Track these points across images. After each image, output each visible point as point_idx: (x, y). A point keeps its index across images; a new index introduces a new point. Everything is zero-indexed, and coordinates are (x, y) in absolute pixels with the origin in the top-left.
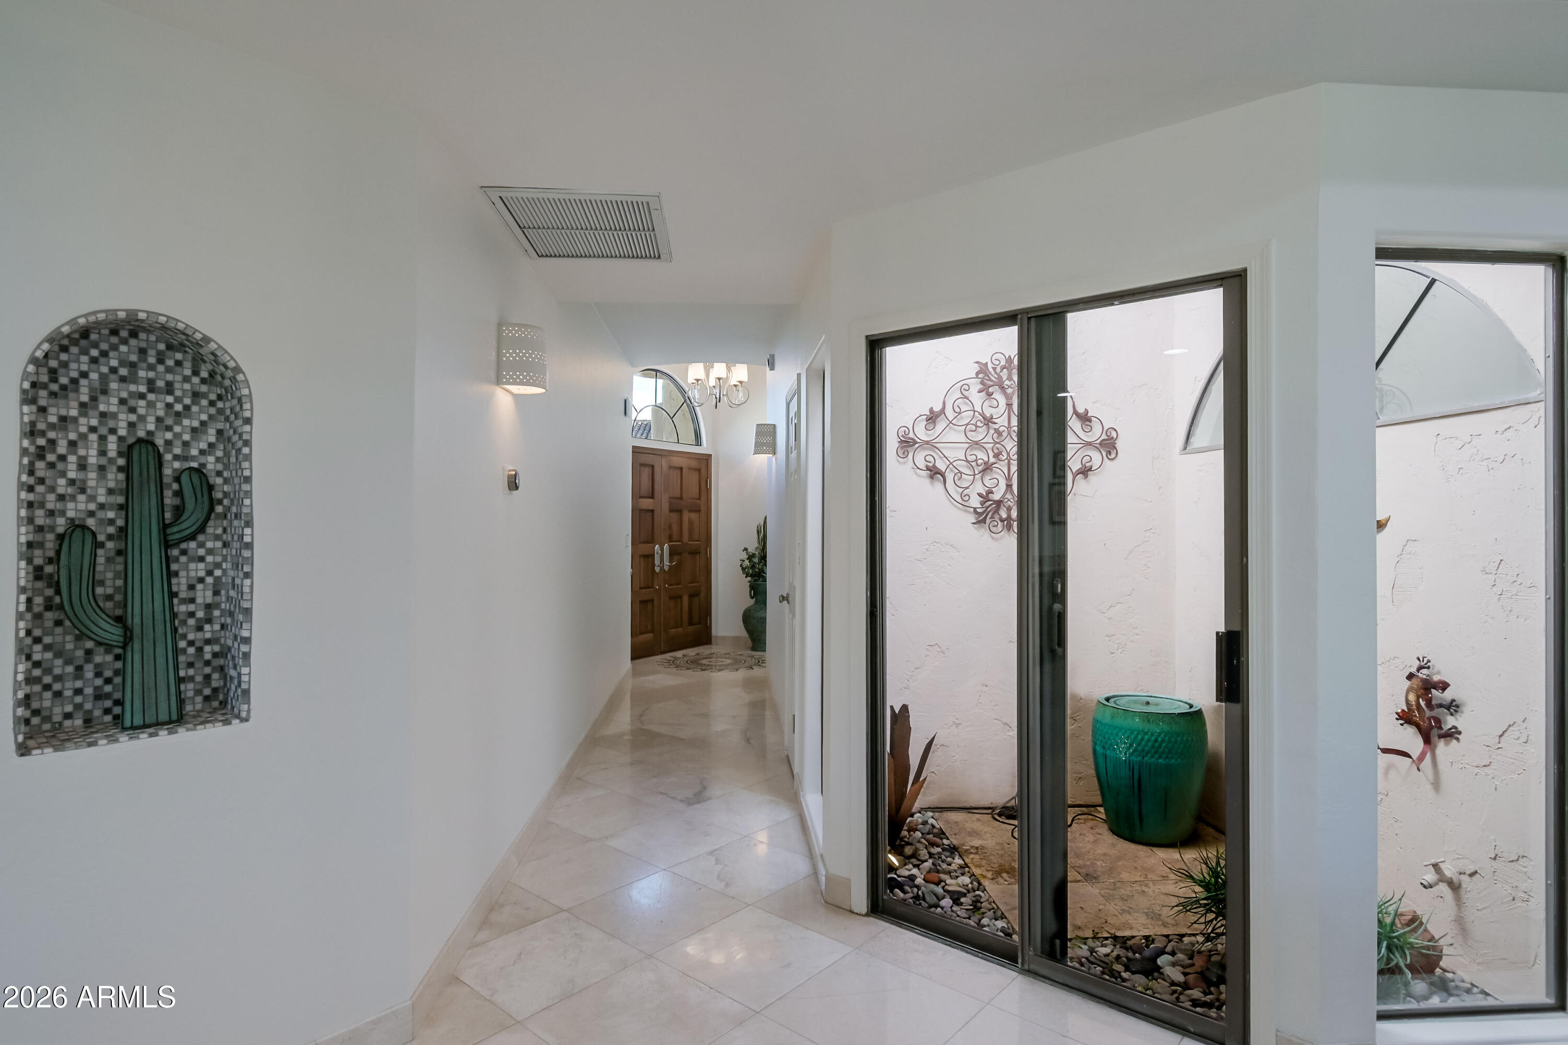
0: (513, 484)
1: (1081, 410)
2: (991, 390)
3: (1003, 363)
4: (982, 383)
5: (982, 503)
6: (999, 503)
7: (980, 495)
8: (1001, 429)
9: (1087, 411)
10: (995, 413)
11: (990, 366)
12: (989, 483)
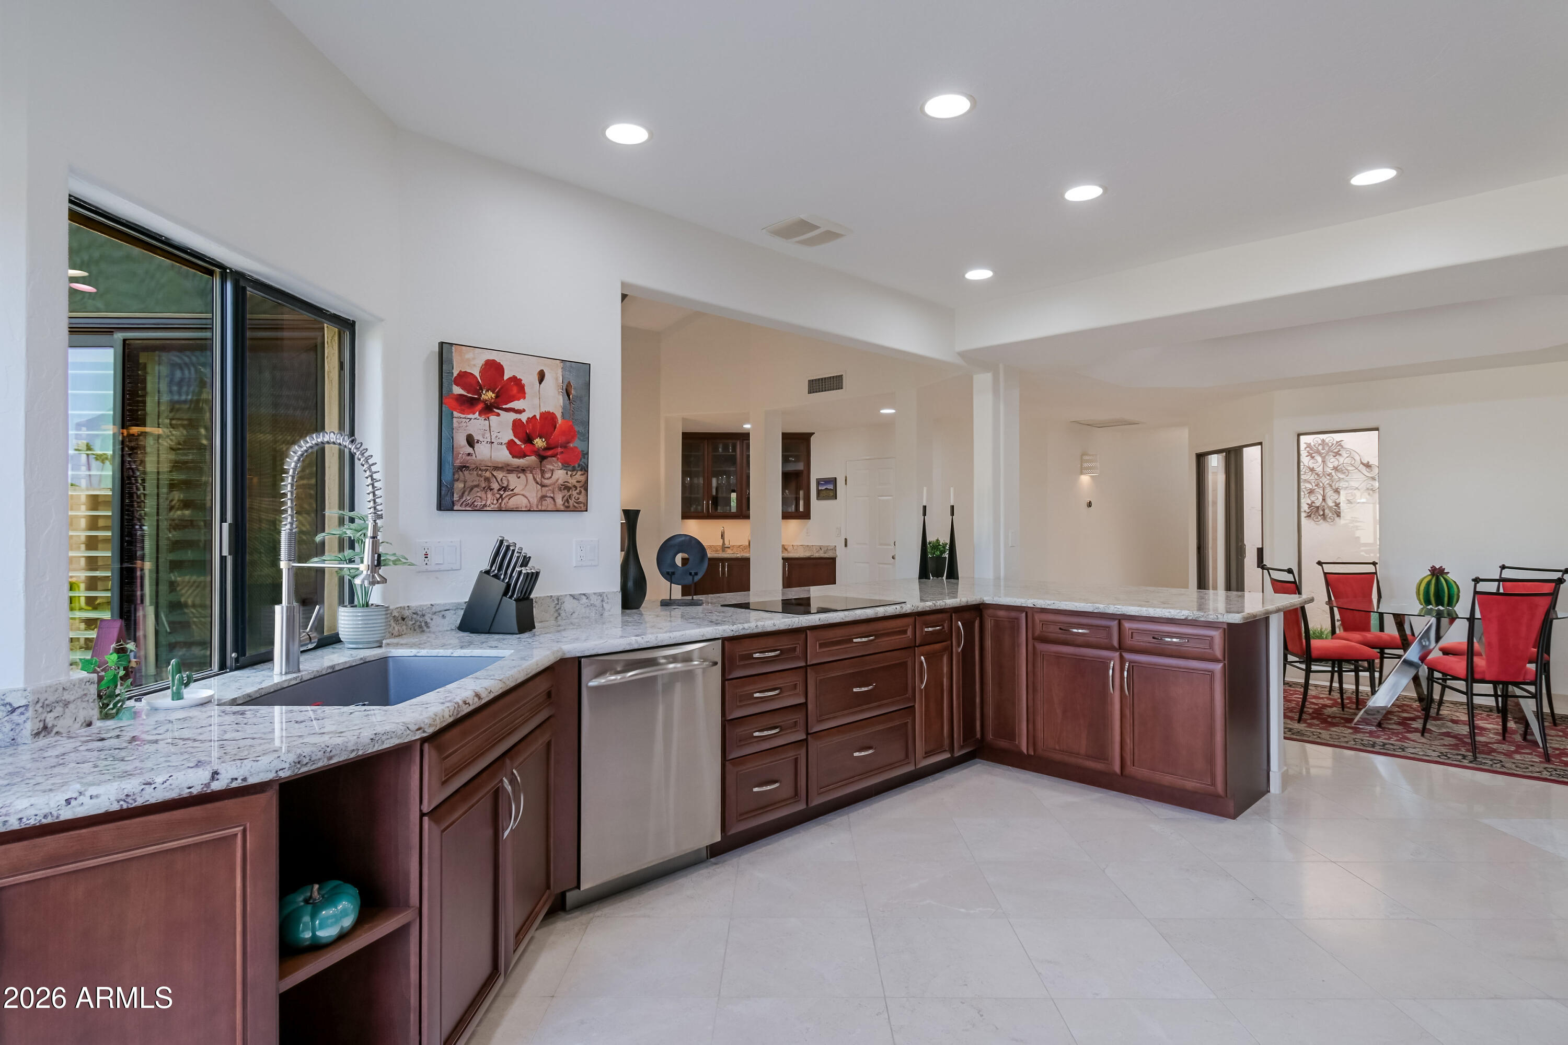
0: (1090, 504)
1: (1365, 462)
2: (1313, 455)
3: (1320, 442)
4: (1308, 452)
5: (1309, 508)
6: (1318, 507)
7: (1308, 504)
8: (1320, 473)
9: (1368, 462)
10: (1315, 466)
11: (1312, 444)
12: (1313, 499)
